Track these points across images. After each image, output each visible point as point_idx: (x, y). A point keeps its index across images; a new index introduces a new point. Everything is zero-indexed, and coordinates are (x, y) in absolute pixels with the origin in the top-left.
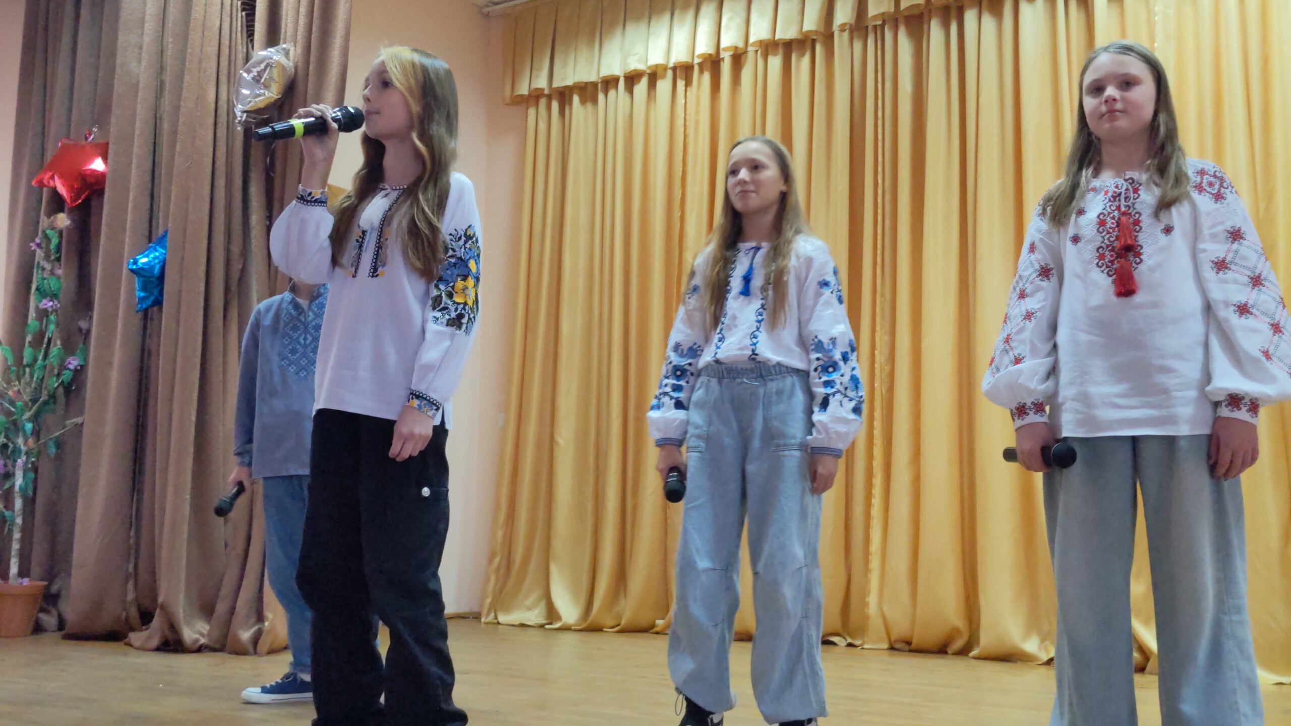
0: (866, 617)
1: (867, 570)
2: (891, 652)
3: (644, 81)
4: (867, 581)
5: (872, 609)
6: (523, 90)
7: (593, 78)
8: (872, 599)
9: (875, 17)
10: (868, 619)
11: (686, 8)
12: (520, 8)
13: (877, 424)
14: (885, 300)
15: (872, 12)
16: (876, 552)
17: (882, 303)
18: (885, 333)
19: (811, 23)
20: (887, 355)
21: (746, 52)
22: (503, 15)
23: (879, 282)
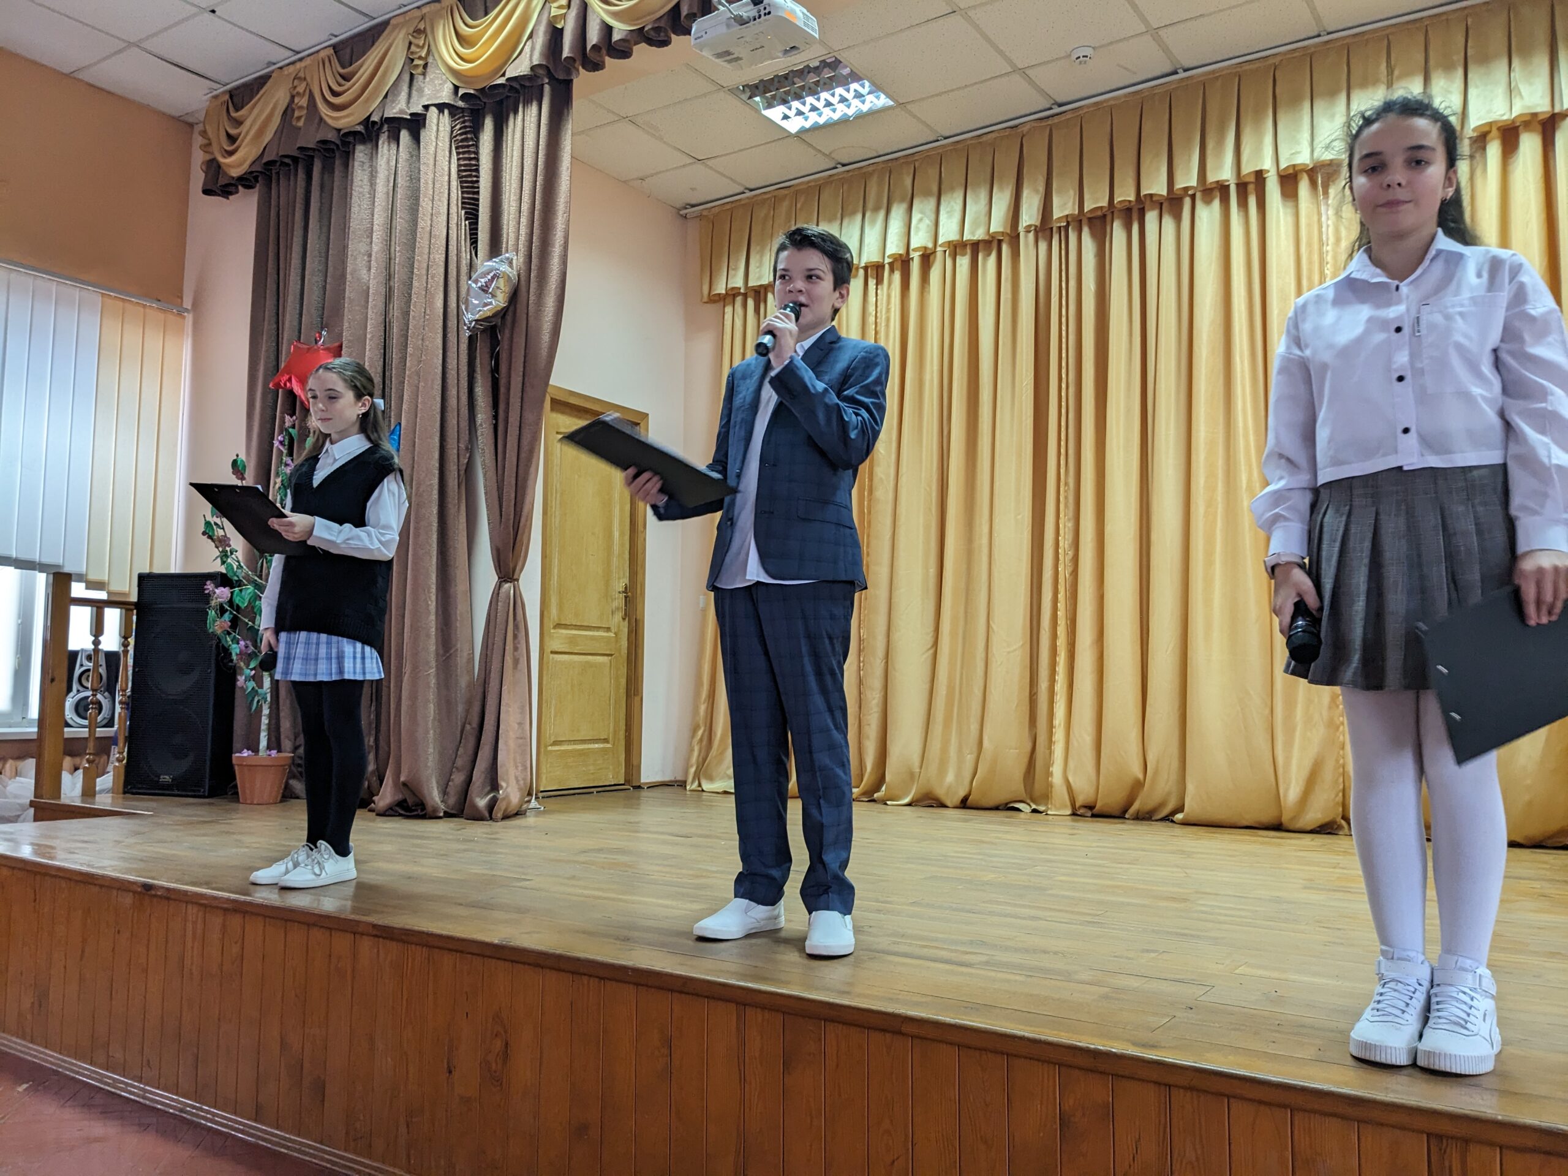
0: (1050, 786)
1: (1050, 742)
2: (1073, 817)
4: (1052, 752)
5: (1057, 778)
6: (721, 289)
8: (1057, 770)
9: (1059, 219)
10: (1052, 787)
11: (876, 209)
12: (717, 210)
13: (1061, 606)
14: (1069, 489)
15: (1057, 214)
16: (1060, 725)
17: (1066, 491)
18: (1069, 520)
19: (998, 225)
20: (1070, 540)
21: (935, 252)
22: (700, 217)
23: (1062, 471)
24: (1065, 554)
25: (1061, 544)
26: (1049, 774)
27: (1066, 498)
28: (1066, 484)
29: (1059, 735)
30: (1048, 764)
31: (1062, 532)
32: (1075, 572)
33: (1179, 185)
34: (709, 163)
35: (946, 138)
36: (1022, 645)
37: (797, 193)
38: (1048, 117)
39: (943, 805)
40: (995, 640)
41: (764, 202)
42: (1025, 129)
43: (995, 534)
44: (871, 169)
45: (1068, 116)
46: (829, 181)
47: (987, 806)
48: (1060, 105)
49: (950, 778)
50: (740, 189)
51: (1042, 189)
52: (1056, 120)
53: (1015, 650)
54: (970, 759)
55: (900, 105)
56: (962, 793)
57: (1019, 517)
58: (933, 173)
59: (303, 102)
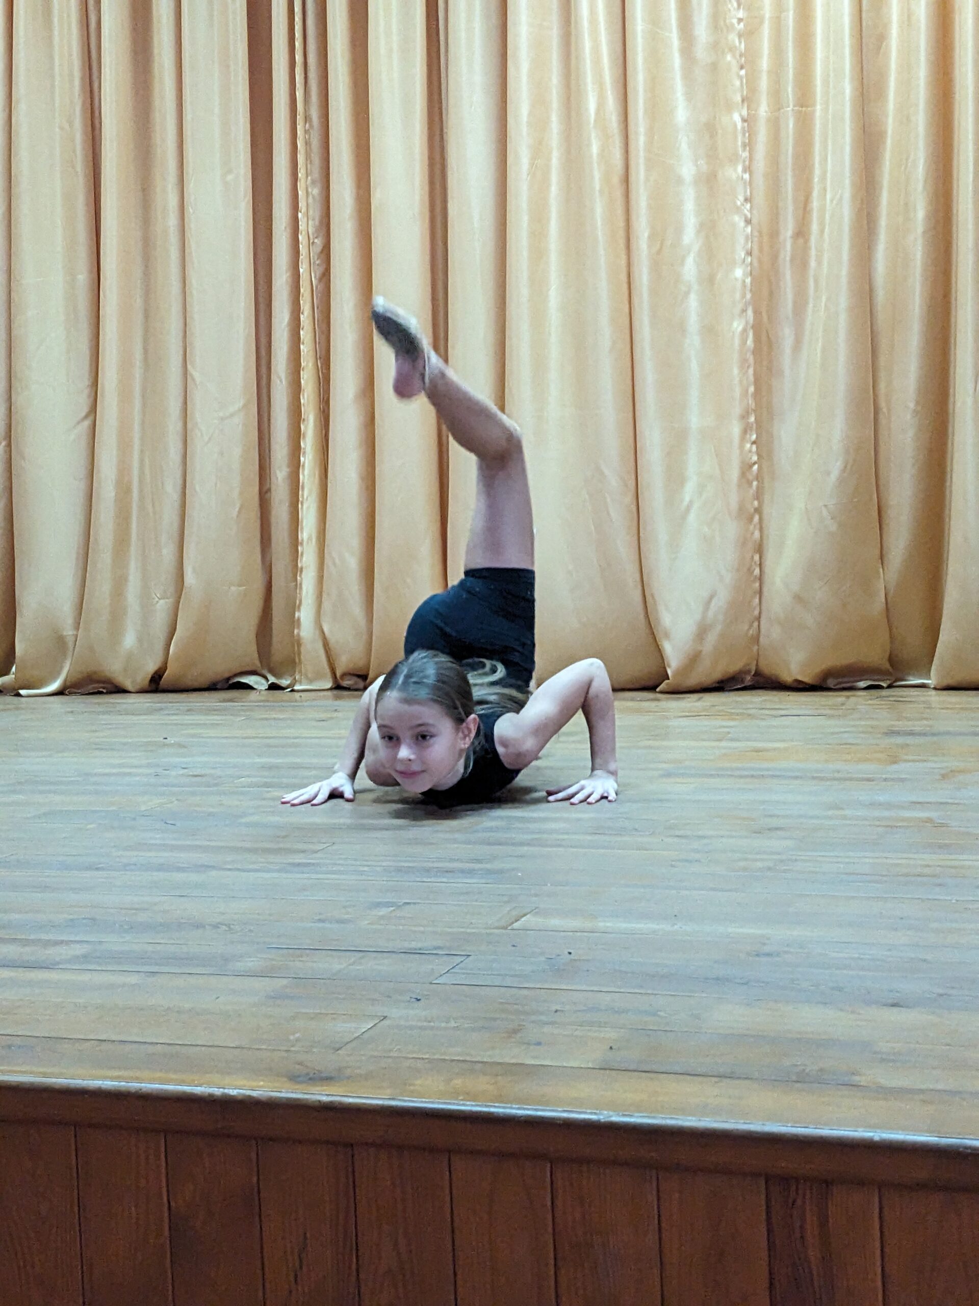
0: (296, 646)
1: (295, 570)
2: (335, 692)
4: (297, 586)
5: (306, 628)
8: (305, 615)
10: (299, 645)
13: (306, 334)
14: (311, 126)
16: (310, 538)
17: (306, 132)
18: (313, 182)
20: (317, 223)
23: (299, 94)
24: (310, 244)
25: (302, 226)
26: (294, 623)
27: (307, 143)
28: (307, 118)
29: (308, 558)
30: (293, 606)
31: (302, 204)
32: (326, 276)
36: (245, 406)
39: (120, 690)
40: (198, 398)
43: (189, 210)
47: (196, 685)
49: (129, 640)
53: (232, 415)
54: (162, 606)
56: (151, 667)
57: (230, 178)
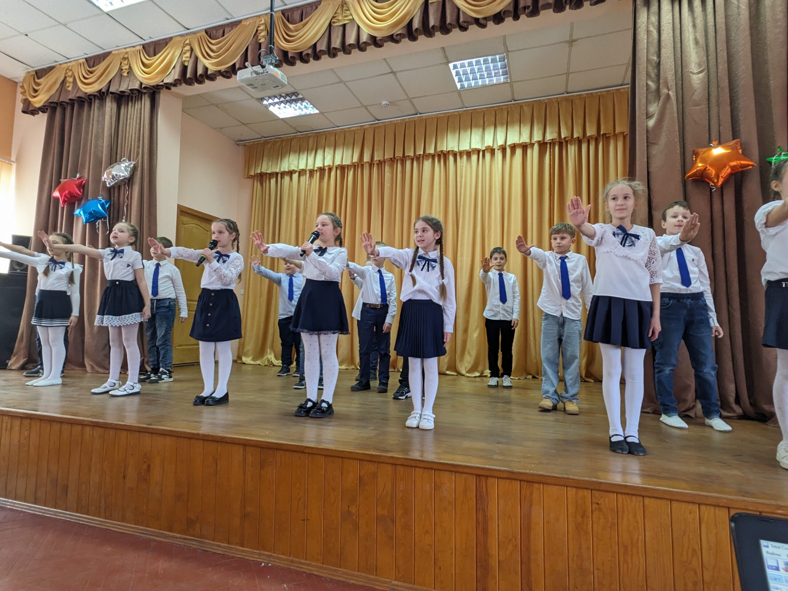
3: (297, 174)
6: (252, 173)
7: (277, 171)
9: (377, 161)
11: (312, 150)
12: (251, 143)
15: (376, 158)
19: (355, 159)
21: (333, 168)
22: (245, 145)
33: (418, 153)
34: (248, 125)
35: (338, 127)
37: (282, 141)
38: (374, 124)
41: (270, 142)
42: (366, 127)
44: (310, 135)
45: (381, 124)
46: (294, 138)
48: (378, 120)
50: (260, 137)
51: (371, 149)
52: (376, 125)
55: (321, 113)
58: (333, 139)
59: (71, 80)
